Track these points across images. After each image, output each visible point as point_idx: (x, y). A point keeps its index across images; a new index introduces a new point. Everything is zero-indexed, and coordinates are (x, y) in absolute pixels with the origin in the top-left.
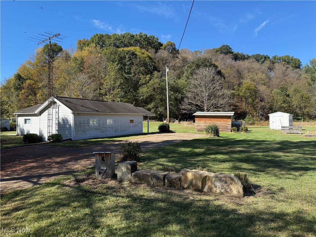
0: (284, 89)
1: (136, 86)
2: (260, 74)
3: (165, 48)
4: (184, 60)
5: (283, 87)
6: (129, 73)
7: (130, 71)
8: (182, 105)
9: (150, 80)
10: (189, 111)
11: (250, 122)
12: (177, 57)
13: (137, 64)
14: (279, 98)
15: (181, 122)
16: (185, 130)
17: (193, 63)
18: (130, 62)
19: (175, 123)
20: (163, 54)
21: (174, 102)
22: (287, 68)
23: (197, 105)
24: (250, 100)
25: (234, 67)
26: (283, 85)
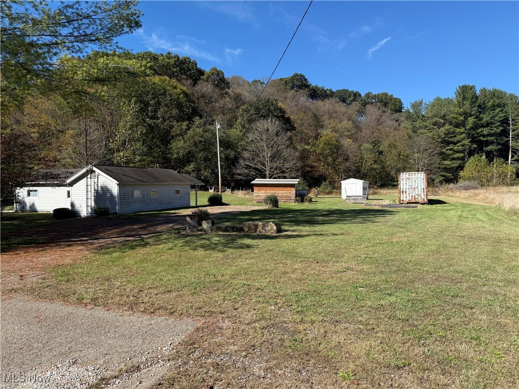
0: (376, 143)
1: (166, 138)
2: (345, 122)
3: (208, 78)
4: (238, 98)
5: (375, 141)
6: (154, 117)
7: (155, 114)
8: (237, 169)
9: (189, 129)
10: (246, 176)
11: (327, 191)
12: (226, 94)
13: (167, 104)
14: (369, 156)
15: (235, 192)
16: (241, 202)
17: (251, 105)
18: (156, 100)
19: (226, 193)
20: (205, 88)
21: (225, 163)
22: (384, 112)
23: (256, 169)
24: (330, 159)
25: (310, 110)
26: (375, 138)
